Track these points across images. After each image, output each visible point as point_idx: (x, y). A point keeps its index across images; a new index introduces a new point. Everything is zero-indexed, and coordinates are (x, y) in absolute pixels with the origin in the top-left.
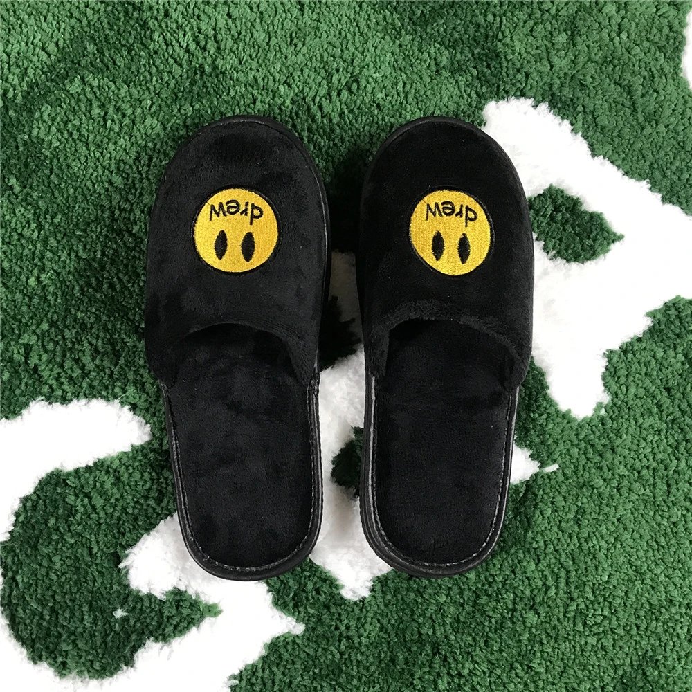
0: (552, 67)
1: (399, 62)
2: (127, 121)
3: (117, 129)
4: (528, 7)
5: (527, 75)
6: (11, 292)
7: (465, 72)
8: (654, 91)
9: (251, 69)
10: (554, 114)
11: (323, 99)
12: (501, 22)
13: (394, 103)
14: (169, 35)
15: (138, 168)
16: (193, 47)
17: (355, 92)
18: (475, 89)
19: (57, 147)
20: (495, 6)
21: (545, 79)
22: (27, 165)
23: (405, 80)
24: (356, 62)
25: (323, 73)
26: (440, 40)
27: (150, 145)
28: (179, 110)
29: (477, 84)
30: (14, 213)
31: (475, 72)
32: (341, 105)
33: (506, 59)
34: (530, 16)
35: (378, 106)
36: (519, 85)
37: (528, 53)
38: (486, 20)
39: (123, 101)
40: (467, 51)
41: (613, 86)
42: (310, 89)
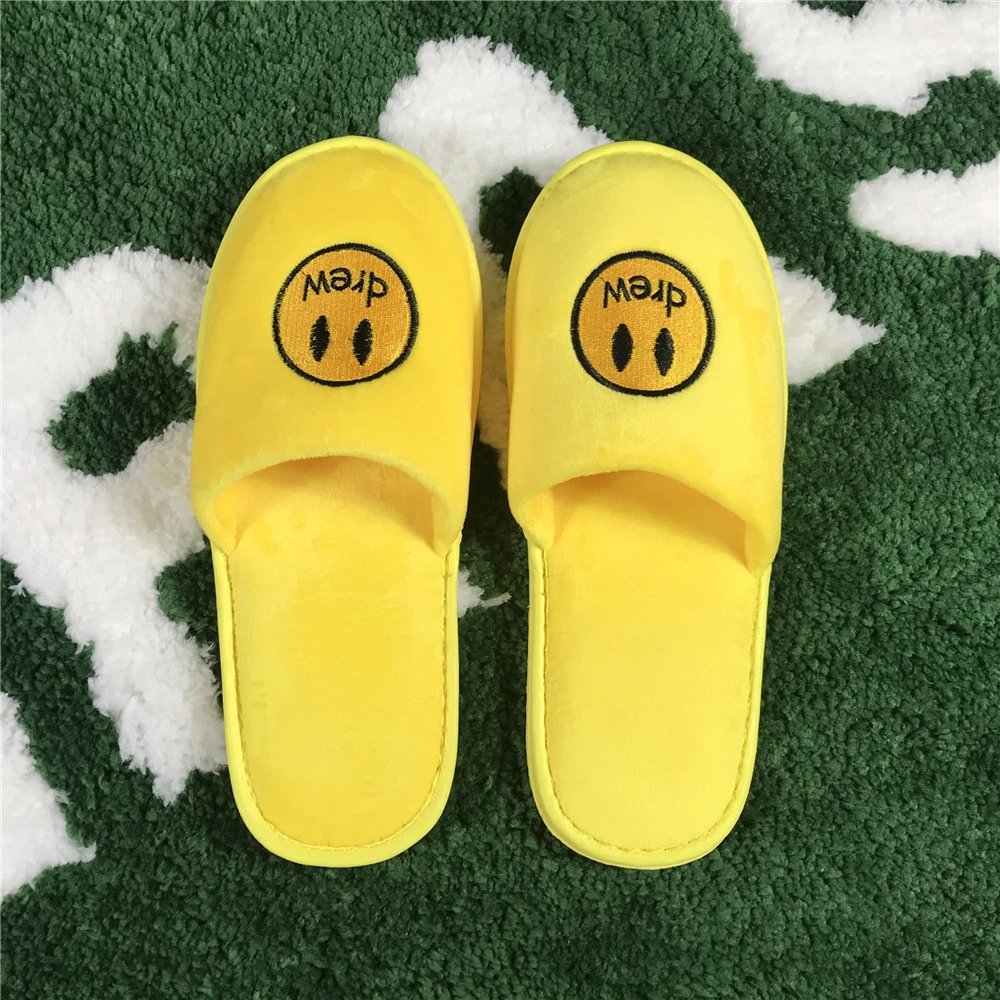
5: (486, 5)
8: (678, 30)
10: (522, 60)
11: (173, 36)
13: (280, 41)
17: (221, 26)
18: (404, 22)
21: (513, 11)
23: (300, 10)
29: (408, 15)
32: (199, 44)
35: (257, 47)
41: (615, 22)
42: (155, 21)
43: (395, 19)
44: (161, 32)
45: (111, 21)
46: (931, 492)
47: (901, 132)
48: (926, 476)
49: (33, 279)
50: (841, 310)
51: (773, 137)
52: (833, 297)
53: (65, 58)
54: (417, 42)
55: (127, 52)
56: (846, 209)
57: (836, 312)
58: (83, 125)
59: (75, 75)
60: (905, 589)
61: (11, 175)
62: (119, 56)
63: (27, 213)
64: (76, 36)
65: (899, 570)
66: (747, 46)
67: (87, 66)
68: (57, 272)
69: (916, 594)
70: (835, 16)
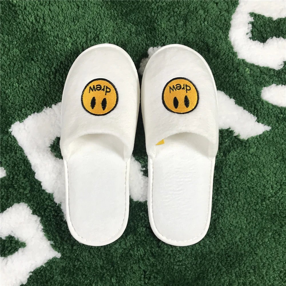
0: (176, 34)
1: (116, 30)
2: (6, 50)
4: (168, 10)
5: (166, 37)
7: (141, 35)
8: (217, 45)
9: (56, 31)
11: (84, 44)
12: (157, 16)
14: (25, 16)
15: (9, 68)
16: (34, 21)
17: (97, 41)
18: (145, 42)
20: (155, 10)
21: (173, 39)
23: (117, 37)
24: (98, 30)
25: (85, 33)
26: (132, 22)
27: (15, 59)
28: (27, 46)
29: (146, 40)
31: (145, 35)
33: (158, 30)
34: (169, 14)
36: (162, 41)
37: (167, 28)
38: (151, 15)
39: (6, 42)
40: (142, 26)
41: (200, 43)
42: (79, 39)
43: (142, 41)
44: (81, 42)
45: (68, 39)
46: (280, 171)
47: (276, 74)
48: (279, 167)
49: (47, 107)
50: (258, 122)
51: (241, 75)
52: (256, 118)
53: (56, 49)
55: (72, 48)
56: (260, 95)
57: (257, 122)
58: (60, 67)
59: (59, 53)
60: (273, 196)
61: (41, 79)
62: (70, 49)
63: (45, 90)
64: (59, 43)
65: (271, 191)
66: (235, 50)
67: (61, 51)
68: (53, 106)
69: (275, 198)
70: (259, 43)
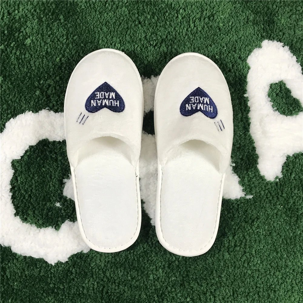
0: (295, 33)
1: (233, 14)
2: (115, 6)
3: (110, 8)
4: (291, 7)
5: (284, 34)
6: (48, 61)
7: (259, 26)
10: (291, 52)
11: (197, 19)
12: (278, 10)
13: (226, 29)
15: (114, 26)
17: (211, 20)
18: (260, 33)
19: (83, 9)
20: (278, 3)
21: (291, 38)
22: (69, 13)
23: (233, 22)
24: (215, 9)
25: (200, 9)
26: (252, 10)
27: (122, 18)
28: (137, 7)
29: (262, 31)
30: (58, 30)
31: (263, 27)
32: (204, 24)
33: (277, 25)
34: (291, 10)
35: (219, 29)
36: (279, 37)
37: (286, 25)
38: (272, 7)
40: (262, 17)
44: (194, 17)
49: (145, 77)
54: (263, 39)
61: (145, 46)
